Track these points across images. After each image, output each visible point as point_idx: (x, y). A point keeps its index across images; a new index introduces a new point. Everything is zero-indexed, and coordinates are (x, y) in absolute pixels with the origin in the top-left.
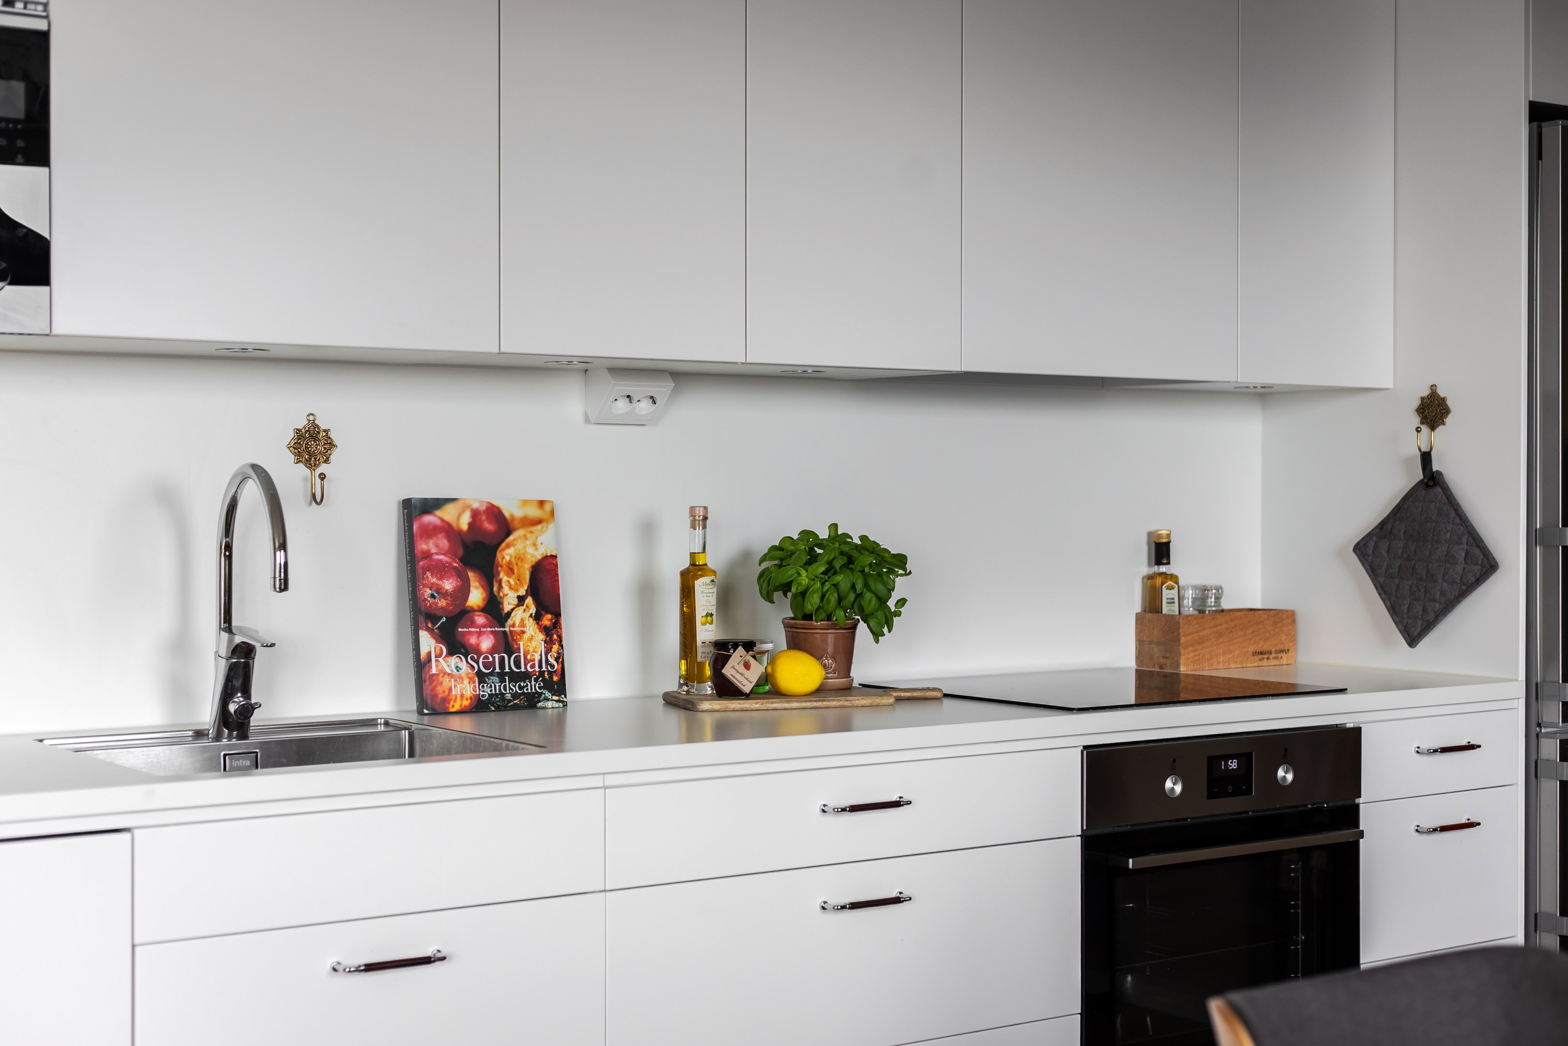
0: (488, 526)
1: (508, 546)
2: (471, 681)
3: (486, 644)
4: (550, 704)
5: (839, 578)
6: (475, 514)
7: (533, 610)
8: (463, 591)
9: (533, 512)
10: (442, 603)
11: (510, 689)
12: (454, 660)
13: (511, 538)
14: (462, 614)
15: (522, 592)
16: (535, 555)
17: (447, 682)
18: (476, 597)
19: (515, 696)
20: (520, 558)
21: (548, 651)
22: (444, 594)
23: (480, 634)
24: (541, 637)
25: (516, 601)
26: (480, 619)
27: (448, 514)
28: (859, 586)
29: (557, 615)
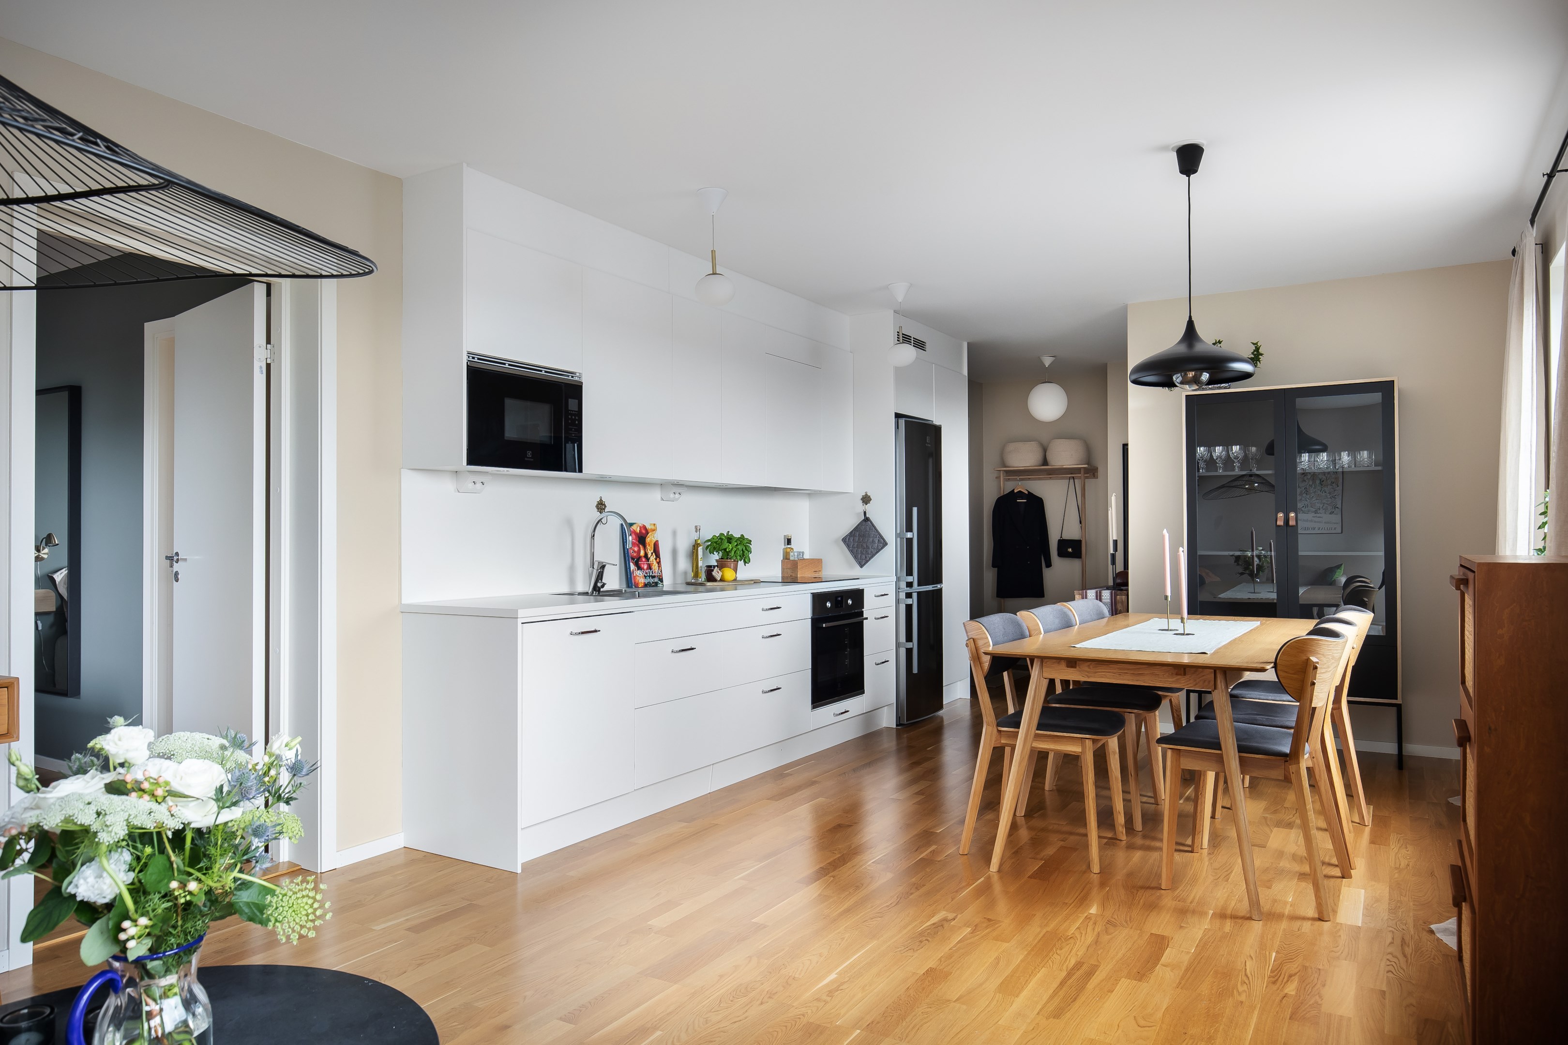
0: (644, 531)
1: (648, 538)
2: (643, 578)
3: (645, 567)
4: (660, 585)
5: (739, 547)
6: (640, 528)
7: (655, 557)
8: (639, 551)
9: (653, 527)
10: (635, 555)
11: (652, 580)
12: (639, 571)
13: (649, 535)
14: (639, 558)
15: (652, 552)
16: (654, 540)
17: (638, 578)
18: (642, 553)
19: (653, 583)
20: (651, 541)
21: (659, 569)
22: (635, 552)
23: (644, 564)
24: (657, 565)
25: (651, 554)
26: (644, 560)
27: (634, 527)
28: (744, 549)
29: (660, 559)
